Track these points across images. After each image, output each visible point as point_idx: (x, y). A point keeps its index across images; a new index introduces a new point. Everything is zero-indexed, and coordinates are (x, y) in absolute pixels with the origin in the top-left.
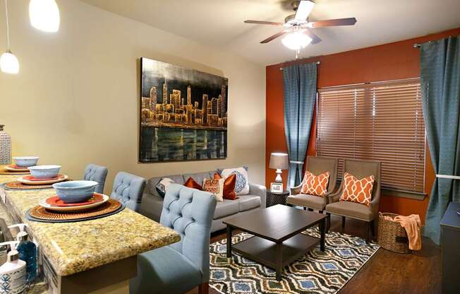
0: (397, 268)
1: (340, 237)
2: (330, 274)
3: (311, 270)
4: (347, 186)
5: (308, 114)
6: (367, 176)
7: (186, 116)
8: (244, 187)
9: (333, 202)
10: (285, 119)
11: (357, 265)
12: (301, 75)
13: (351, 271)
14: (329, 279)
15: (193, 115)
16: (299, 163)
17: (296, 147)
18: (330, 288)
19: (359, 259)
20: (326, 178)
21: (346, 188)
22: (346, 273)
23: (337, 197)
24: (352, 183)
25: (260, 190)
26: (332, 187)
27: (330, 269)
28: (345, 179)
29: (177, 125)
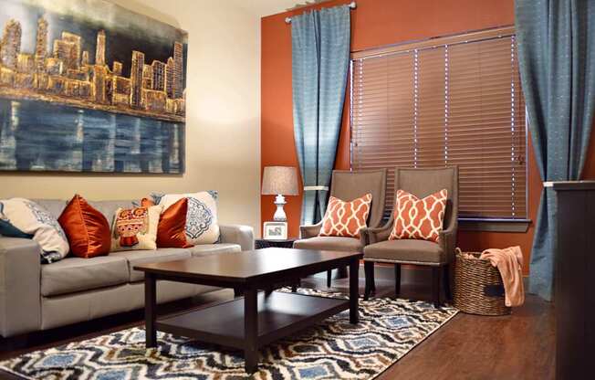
0: (486, 334)
1: (389, 303)
2: (362, 353)
3: (326, 350)
4: (400, 211)
5: (335, 99)
6: (436, 192)
7: (93, 85)
8: (207, 227)
9: (376, 242)
10: (295, 110)
11: (417, 335)
12: (323, 27)
13: (404, 345)
14: (358, 360)
15: (109, 85)
16: (320, 188)
17: (314, 160)
18: (358, 373)
19: (420, 328)
20: (366, 203)
21: (400, 216)
22: (395, 348)
23: (384, 234)
24: (410, 205)
25: (241, 233)
26: (376, 220)
27: (363, 345)
28: (398, 200)
29: (69, 101)
